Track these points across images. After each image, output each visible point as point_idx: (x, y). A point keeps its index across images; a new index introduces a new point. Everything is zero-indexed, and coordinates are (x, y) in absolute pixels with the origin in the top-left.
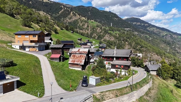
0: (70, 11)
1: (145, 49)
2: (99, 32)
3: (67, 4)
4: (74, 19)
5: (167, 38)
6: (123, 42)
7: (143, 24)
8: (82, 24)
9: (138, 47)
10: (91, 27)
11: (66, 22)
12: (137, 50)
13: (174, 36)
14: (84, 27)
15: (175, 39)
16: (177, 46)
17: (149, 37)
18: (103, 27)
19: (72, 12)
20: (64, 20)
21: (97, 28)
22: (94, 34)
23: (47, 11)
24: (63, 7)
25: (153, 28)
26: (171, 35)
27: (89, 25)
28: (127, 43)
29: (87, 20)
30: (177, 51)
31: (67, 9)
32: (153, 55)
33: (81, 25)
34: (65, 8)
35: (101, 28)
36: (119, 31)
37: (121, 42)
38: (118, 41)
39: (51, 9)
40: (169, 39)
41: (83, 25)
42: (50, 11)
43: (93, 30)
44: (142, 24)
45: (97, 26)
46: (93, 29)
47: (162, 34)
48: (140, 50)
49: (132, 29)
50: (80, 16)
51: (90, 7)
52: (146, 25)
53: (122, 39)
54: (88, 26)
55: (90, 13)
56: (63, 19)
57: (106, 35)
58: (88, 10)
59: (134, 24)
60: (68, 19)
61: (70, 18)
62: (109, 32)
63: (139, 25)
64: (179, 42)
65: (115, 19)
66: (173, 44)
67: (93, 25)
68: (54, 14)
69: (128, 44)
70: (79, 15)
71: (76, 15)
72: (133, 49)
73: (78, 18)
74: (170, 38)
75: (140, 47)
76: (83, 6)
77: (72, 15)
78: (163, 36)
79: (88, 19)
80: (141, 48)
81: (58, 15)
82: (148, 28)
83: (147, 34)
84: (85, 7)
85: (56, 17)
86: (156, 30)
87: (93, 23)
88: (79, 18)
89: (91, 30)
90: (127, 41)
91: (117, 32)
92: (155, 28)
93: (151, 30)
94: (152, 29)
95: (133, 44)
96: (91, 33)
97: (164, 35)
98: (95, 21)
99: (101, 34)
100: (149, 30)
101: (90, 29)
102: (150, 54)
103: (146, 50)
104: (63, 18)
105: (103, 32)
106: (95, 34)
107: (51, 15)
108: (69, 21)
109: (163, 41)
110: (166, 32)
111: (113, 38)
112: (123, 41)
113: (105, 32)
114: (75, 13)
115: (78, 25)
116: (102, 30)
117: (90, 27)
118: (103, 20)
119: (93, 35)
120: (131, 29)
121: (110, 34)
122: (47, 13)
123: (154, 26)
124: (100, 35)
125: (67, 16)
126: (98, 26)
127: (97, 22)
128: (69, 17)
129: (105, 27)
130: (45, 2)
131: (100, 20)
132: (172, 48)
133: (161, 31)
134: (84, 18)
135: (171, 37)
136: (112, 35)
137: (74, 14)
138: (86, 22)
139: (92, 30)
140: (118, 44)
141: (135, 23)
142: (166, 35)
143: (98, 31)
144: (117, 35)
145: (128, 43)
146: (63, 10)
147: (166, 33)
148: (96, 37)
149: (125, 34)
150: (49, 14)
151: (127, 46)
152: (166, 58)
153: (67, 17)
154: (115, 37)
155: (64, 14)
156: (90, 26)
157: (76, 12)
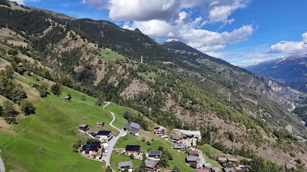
0: (65, 29)
1: (200, 107)
2: (121, 74)
3: (60, 14)
4: (72, 47)
5: (225, 75)
6: (163, 93)
7: (191, 53)
8: (89, 57)
9: (188, 102)
10: (106, 63)
11: (57, 51)
12: (187, 108)
13: (234, 72)
14: (92, 63)
15: (237, 77)
16: (241, 89)
17: (200, 76)
18: (128, 65)
19: (69, 33)
20: (53, 49)
21: (116, 65)
22: (112, 77)
23: (18, 29)
24: (50, 20)
25: (205, 59)
26: (231, 71)
27: (102, 60)
28: (169, 94)
29: (99, 50)
30: (241, 98)
31: (60, 25)
32: (212, 117)
33: (87, 59)
34: (56, 24)
35: (125, 67)
36: (156, 71)
37: (160, 94)
38: (155, 91)
39: (25, 25)
40: (228, 77)
41: (90, 60)
42: (24, 28)
43: (110, 70)
44: (189, 53)
45: (117, 62)
46: (110, 67)
47: (218, 70)
48: (191, 108)
49: (175, 63)
50: (84, 41)
51: (104, 21)
52: (194, 54)
53: (161, 88)
54: (100, 62)
55: (102, 33)
56: (50, 45)
57: (134, 81)
58: (99, 27)
59: (176, 52)
60: (60, 46)
61: (66, 45)
62: (139, 74)
63: (184, 55)
64: (242, 81)
65: (147, 45)
66: (235, 86)
67: (109, 60)
68: (33, 35)
69: (171, 98)
70: (83, 38)
71: (76, 39)
72: (180, 107)
73: (81, 45)
74: (229, 75)
75: (191, 102)
76: (91, 20)
77: (70, 39)
78: (220, 73)
79: (100, 47)
80: (192, 104)
81: (41, 37)
82: (198, 60)
83: (197, 70)
84: (94, 21)
85: (37, 42)
86: (209, 63)
87: (110, 55)
88: (84, 46)
89: (106, 70)
90: (169, 92)
91: (153, 74)
92: (207, 60)
93: (202, 63)
94: (203, 61)
95: (180, 97)
96: (105, 75)
97: (221, 71)
98: (112, 51)
99: (125, 77)
100: (199, 62)
101: (104, 68)
102: (208, 115)
103: (201, 109)
104: (52, 44)
105: (128, 74)
106: (114, 77)
107: (26, 37)
108: (64, 50)
109: (221, 83)
110: (223, 65)
111: (147, 86)
112: (163, 91)
113: (132, 74)
114: (74, 33)
115: (81, 59)
116: (126, 70)
117: (103, 64)
118: (126, 46)
119: (111, 79)
120: (173, 62)
121: (141, 78)
122: (17, 33)
123: (206, 56)
124: (123, 80)
125: (58, 41)
126: (119, 63)
127: (117, 53)
128: (63, 42)
129: (131, 66)
130: (14, 10)
131: (121, 47)
132: (234, 95)
133: (216, 64)
134: (92, 45)
135: (231, 73)
136: (144, 81)
137: (74, 36)
138: (96, 53)
139: (108, 70)
140: (154, 98)
141: (178, 51)
142: (224, 71)
143: (118, 71)
144: (153, 79)
145: (171, 96)
146: (51, 28)
147: (224, 68)
148: (115, 82)
149: (165, 77)
150: (23, 35)
151: (170, 101)
152: (231, 122)
153: (60, 43)
154: (149, 84)
155: (53, 36)
156: (104, 62)
157: (76, 33)
